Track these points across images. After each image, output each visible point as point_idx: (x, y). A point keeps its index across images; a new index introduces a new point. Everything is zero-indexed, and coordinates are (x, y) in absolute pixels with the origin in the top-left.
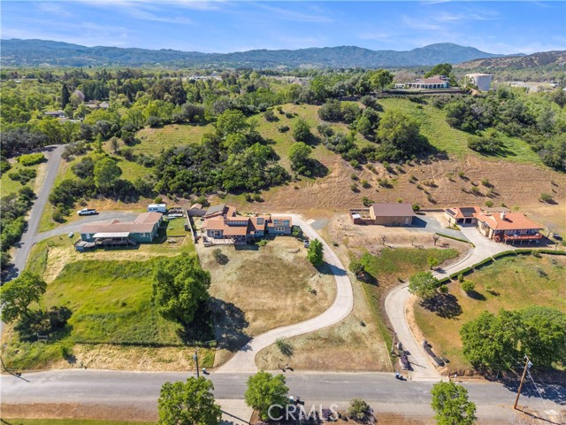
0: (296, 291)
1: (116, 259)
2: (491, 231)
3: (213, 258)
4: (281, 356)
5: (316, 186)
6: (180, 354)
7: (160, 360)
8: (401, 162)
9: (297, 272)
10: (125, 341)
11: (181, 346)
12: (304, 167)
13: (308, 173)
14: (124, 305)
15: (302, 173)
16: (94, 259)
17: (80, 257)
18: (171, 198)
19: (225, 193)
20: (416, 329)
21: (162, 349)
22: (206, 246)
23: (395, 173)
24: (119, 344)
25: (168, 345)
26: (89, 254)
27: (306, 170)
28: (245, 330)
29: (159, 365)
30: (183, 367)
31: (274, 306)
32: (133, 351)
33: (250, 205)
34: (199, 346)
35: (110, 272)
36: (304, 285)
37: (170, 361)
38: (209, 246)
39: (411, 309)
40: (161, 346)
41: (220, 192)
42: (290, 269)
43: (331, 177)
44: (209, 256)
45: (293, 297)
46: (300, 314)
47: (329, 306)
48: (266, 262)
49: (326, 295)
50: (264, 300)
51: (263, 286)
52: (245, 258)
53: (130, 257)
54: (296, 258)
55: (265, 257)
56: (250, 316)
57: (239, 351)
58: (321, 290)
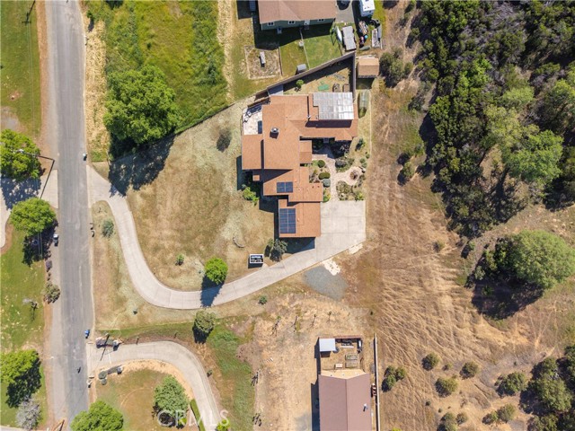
0: (182, 241)
3: (224, 128)
6: (102, 127)
7: (96, 111)
9: (207, 243)
28: (131, 187)
29: (91, 111)
30: (91, 134)
31: (160, 216)
32: (103, 81)
36: (189, 252)
37: (95, 120)
42: (210, 234)
43: (474, 322)
44: (227, 122)
45: (172, 237)
46: (149, 247)
47: (158, 279)
48: (221, 202)
49: (175, 276)
50: (168, 203)
51: (189, 201)
52: (225, 173)
53: (224, 15)
54: (225, 244)
55: (227, 200)
56: (147, 189)
57: (110, 184)
58: (181, 272)
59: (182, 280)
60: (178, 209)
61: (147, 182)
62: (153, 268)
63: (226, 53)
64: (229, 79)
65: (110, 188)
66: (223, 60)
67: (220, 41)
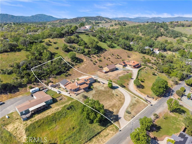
0: (113, 97)
1: (47, 115)
2: (132, 66)
3: (83, 98)
4: (129, 115)
5: (83, 66)
6: (108, 131)
7: (105, 136)
8: (99, 53)
9: (109, 92)
10: (89, 139)
11: (105, 128)
12: (76, 60)
13: (78, 62)
14: (74, 128)
15: (76, 62)
16: (37, 120)
17: (29, 122)
18: (34, 85)
19: (55, 76)
20: (142, 94)
21: (101, 133)
22: (76, 95)
23: (99, 57)
24: (88, 141)
25: (102, 131)
26: (33, 119)
27: (77, 61)
28: (114, 114)
29: (106, 138)
30: (113, 133)
31: (113, 104)
32: (94, 140)
33: (68, 77)
34: (110, 125)
35: (51, 121)
36: (113, 94)
37: (108, 135)
38: (78, 95)
39: (137, 90)
40: (100, 132)
41: (53, 76)
42: (106, 92)
43: (85, 62)
44: (81, 98)
45: (114, 99)
46: (121, 102)
47: (124, 97)
48: (98, 92)
49: (120, 95)
50: (109, 104)
51: (104, 100)
52: (92, 94)
53: (53, 111)
54: (105, 88)
55: (97, 91)
56: (111, 110)
57: (119, 120)
58: (118, 94)
59: (119, 93)
60: (108, 101)
61: (109, 111)
62: (124, 99)
63: (63, 106)
64: (70, 102)
65: (120, 119)
66: (66, 106)
67: (61, 109)
